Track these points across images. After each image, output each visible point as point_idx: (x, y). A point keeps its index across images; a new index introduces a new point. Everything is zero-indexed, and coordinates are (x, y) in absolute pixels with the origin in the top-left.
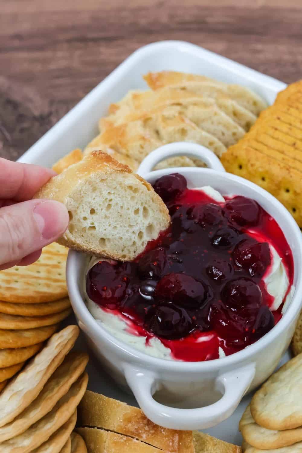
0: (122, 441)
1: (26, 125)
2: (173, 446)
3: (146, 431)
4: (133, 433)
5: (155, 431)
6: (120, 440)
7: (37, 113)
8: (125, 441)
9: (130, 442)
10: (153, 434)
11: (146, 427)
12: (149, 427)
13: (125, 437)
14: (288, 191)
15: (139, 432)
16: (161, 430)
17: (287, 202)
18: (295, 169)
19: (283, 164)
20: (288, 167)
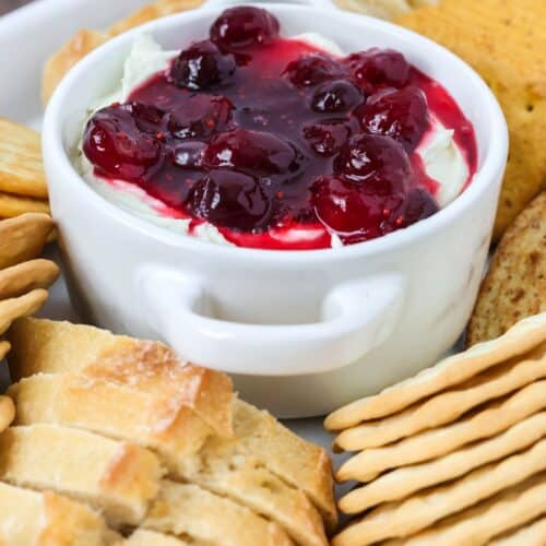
3: (138, 371)
5: (157, 373)
9: (101, 388)
12: (145, 366)
15: (124, 372)
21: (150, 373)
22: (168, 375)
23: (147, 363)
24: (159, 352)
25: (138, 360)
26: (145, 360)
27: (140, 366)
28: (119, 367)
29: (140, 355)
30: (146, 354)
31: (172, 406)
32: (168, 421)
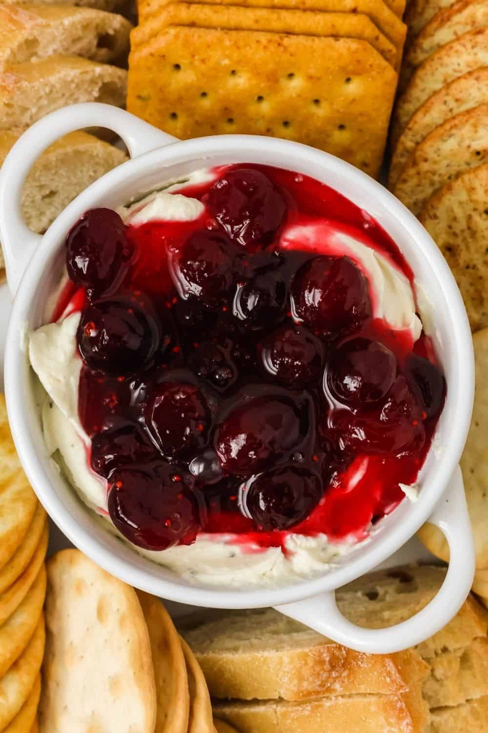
0: (306, 713)
2: (393, 681)
3: (336, 677)
4: (318, 693)
5: (350, 669)
6: (303, 714)
8: (312, 711)
9: (320, 709)
10: (349, 676)
11: (333, 673)
12: (337, 671)
13: (308, 706)
14: (291, 76)
15: (326, 686)
16: (357, 664)
17: (299, 96)
18: (289, 33)
19: (263, 38)
20: (276, 37)
21: (345, 674)
22: (359, 667)
23: (338, 669)
24: (337, 653)
25: (330, 671)
26: (333, 667)
27: (334, 674)
28: (320, 686)
29: (327, 666)
30: (330, 662)
31: (399, 705)
32: (408, 720)
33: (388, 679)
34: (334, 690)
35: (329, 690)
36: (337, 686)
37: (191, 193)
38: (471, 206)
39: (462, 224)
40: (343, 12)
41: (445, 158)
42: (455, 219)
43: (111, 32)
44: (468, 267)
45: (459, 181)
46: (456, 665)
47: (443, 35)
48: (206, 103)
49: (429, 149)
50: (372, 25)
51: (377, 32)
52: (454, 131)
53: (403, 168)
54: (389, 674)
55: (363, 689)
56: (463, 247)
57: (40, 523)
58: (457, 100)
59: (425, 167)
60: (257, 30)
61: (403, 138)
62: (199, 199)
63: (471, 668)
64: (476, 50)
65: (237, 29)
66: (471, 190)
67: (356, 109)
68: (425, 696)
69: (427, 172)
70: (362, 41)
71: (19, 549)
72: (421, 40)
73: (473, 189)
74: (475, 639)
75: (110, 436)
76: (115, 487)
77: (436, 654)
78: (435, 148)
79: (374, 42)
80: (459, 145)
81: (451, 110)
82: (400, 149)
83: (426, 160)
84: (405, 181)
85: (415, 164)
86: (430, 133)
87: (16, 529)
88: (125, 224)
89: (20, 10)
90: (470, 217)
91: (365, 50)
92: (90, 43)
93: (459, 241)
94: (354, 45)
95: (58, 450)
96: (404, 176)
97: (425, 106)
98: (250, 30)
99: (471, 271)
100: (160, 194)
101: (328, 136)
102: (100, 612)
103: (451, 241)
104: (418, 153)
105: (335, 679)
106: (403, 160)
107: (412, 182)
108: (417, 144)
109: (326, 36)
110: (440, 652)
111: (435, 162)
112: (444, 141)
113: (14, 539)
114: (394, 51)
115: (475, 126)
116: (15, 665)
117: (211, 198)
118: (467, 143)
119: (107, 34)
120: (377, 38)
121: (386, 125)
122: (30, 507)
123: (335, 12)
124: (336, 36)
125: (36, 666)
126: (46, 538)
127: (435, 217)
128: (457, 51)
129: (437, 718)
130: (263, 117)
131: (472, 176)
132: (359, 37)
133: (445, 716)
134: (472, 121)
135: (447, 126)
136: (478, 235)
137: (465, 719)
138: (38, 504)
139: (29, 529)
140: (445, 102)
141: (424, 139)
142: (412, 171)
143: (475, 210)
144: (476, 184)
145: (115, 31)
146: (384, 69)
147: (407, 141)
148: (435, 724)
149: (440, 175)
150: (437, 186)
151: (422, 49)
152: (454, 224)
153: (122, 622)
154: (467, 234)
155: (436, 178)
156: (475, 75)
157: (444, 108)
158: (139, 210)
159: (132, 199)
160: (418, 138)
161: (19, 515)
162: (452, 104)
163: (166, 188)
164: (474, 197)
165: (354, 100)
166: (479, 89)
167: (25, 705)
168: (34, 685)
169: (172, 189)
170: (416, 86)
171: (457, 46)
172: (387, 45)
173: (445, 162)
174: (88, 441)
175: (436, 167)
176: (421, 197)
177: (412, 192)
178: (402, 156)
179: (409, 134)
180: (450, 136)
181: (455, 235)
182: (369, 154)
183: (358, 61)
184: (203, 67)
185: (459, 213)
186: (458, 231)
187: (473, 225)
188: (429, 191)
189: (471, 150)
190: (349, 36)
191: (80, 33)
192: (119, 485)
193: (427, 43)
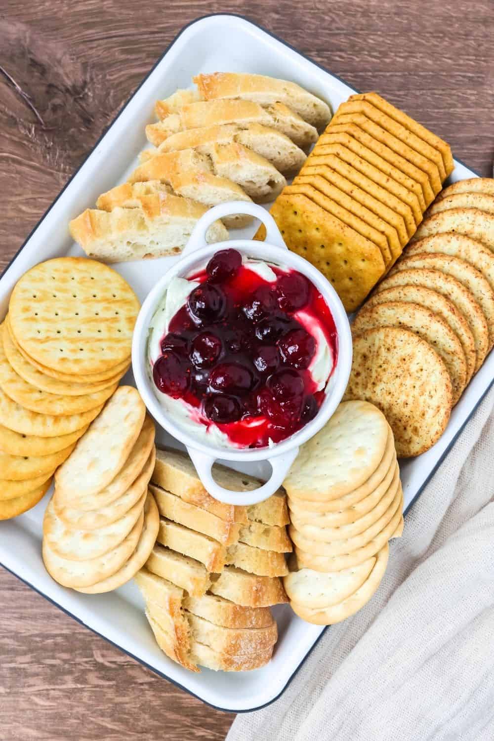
1: (57, 101)
2: (230, 516)
4: (196, 503)
7: (69, 83)
9: (194, 510)
14: (340, 244)
17: (339, 255)
18: (350, 226)
19: (337, 221)
20: (343, 225)
28: (198, 501)
31: (227, 527)
32: (227, 536)
33: (228, 514)
34: (203, 506)
35: (202, 505)
36: (206, 505)
37: (276, 271)
38: (383, 343)
39: (376, 349)
40: (378, 230)
41: (385, 317)
42: (374, 344)
43: (276, 182)
44: (368, 369)
45: (384, 330)
46: (262, 530)
47: (417, 263)
48: (299, 235)
49: (381, 309)
50: (386, 243)
51: (387, 247)
52: (395, 308)
53: (367, 310)
54: (230, 513)
55: (216, 512)
56: (371, 359)
57: (127, 364)
58: (405, 295)
59: (375, 315)
60: (337, 217)
61: (374, 298)
62: (277, 275)
63: (267, 536)
64: (427, 279)
65: (329, 212)
66: (387, 336)
67: (359, 274)
68: (240, 532)
69: (375, 318)
70: (377, 247)
71: (112, 369)
72: (408, 261)
73: (388, 336)
74: (277, 526)
75: (175, 337)
76: (164, 357)
77: (256, 520)
78: (383, 310)
79: (382, 250)
80: (394, 315)
81: (400, 297)
82: (370, 302)
83: (377, 313)
84: (363, 317)
85: (371, 312)
86: (386, 302)
87: (115, 360)
88: (242, 264)
89: (243, 149)
90: (380, 347)
91: (376, 251)
92: (264, 180)
93: (370, 355)
94: (373, 246)
95: (153, 328)
96: (364, 315)
97: (390, 289)
98: (334, 215)
99: (369, 371)
100: (264, 263)
101: (343, 279)
102: (127, 417)
103: (367, 353)
104: (375, 308)
105: (207, 501)
106: (368, 307)
107: (366, 319)
108: (379, 304)
109: (364, 236)
110: (257, 520)
111: (380, 316)
112: (389, 309)
113: (112, 364)
114: (390, 259)
115: (405, 310)
116: (82, 414)
117: (282, 278)
118: (398, 316)
119: (274, 181)
120: (385, 249)
121: (370, 289)
122: (126, 356)
123: (374, 228)
124: (368, 239)
125: (89, 421)
126: (125, 372)
127: (366, 339)
128: (419, 275)
129: (239, 545)
130: (319, 255)
131: (390, 330)
132: (378, 245)
133: (244, 546)
134: (405, 308)
135: (394, 304)
136: (380, 357)
137: (251, 553)
138: (130, 356)
139: (121, 363)
140: (399, 293)
141: (382, 303)
142: (368, 314)
143: (384, 345)
144: (390, 335)
145: (278, 182)
146: (380, 264)
147: (375, 300)
148: (237, 548)
149: (379, 323)
150: (375, 326)
151: (406, 264)
152: (372, 347)
153: (132, 425)
154: (375, 354)
155: (377, 323)
156: (419, 288)
157: (398, 294)
158: (251, 263)
159: (252, 257)
160: (380, 301)
161: (120, 356)
162: (402, 295)
163: (268, 262)
164: (387, 340)
165: (361, 270)
166: (417, 295)
167: (74, 433)
168: (83, 428)
169: (270, 264)
170: (394, 279)
171: (420, 272)
172: (388, 253)
173: (384, 319)
174: (167, 333)
175: (379, 319)
176: (366, 327)
177: (364, 323)
178: (369, 305)
179: (378, 297)
180: (393, 309)
181: (370, 351)
182: (356, 298)
183: (371, 254)
184: (305, 219)
185: (377, 343)
186: (372, 350)
187: (379, 352)
188: (371, 327)
189: (398, 320)
190: (374, 242)
191: (262, 174)
192: (166, 356)
193: (410, 263)
